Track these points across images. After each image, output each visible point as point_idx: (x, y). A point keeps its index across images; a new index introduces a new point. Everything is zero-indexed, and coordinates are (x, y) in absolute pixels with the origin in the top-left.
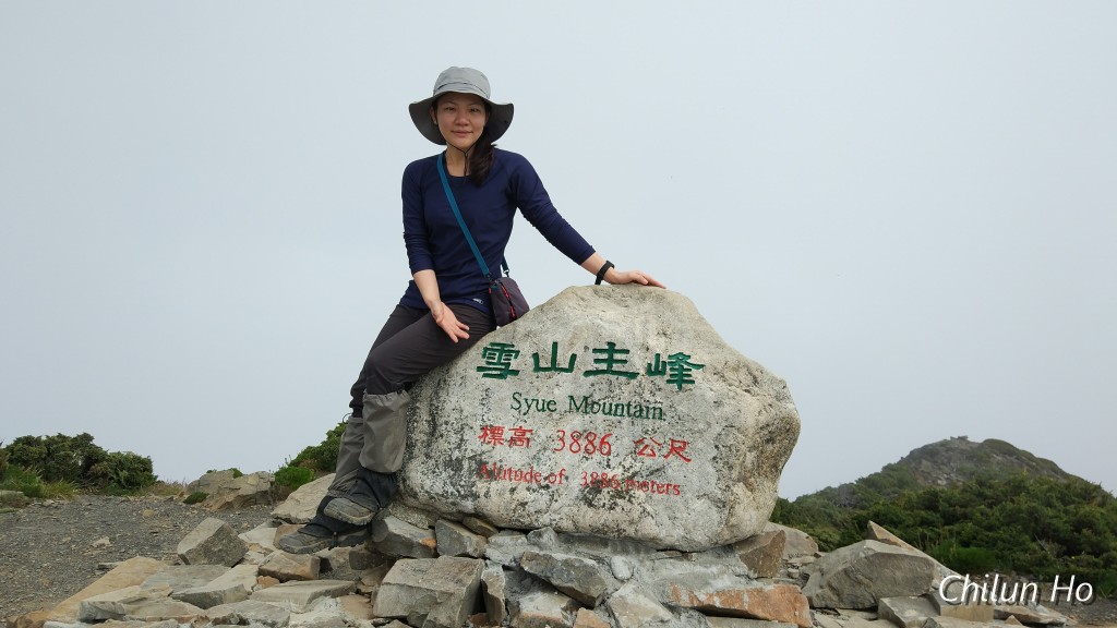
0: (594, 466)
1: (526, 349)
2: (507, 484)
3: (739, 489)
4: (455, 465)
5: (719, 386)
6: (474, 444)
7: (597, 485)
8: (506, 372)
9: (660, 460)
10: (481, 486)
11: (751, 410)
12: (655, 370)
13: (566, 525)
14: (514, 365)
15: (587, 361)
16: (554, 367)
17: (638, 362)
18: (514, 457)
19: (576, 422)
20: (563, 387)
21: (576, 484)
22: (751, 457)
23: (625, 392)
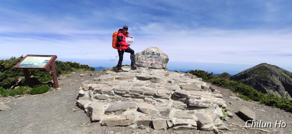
0: (152, 62)
1: (146, 52)
2: (144, 64)
3: (164, 64)
4: (139, 62)
5: (162, 55)
6: (141, 60)
7: (152, 64)
8: (144, 54)
9: (157, 62)
10: (142, 64)
11: (165, 57)
12: (157, 54)
13: (149, 67)
14: (145, 54)
15: (151, 53)
16: (148, 54)
17: (156, 53)
18: (145, 61)
19: (150, 59)
20: (149, 56)
21: (150, 64)
22: (165, 61)
23: (154, 56)
